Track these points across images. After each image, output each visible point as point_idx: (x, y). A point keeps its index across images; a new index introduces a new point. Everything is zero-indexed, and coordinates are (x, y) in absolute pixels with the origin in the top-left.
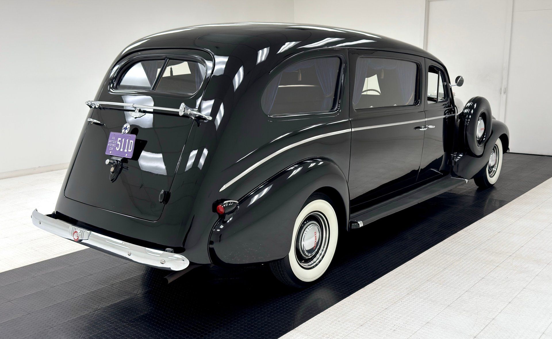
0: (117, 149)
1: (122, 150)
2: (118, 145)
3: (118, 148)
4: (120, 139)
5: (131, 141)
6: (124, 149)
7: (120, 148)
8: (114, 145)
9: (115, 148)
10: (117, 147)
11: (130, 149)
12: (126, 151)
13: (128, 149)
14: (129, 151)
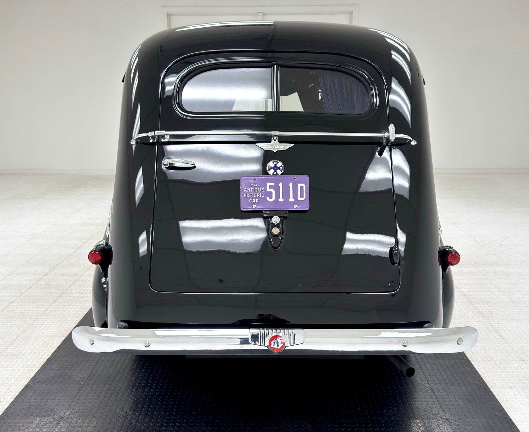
0: (270, 200)
1: (281, 200)
2: (269, 194)
4: (270, 184)
6: (286, 197)
8: (258, 195)
9: (262, 199)
10: (268, 198)
11: (302, 196)
12: (291, 200)
13: (295, 198)
14: (300, 198)
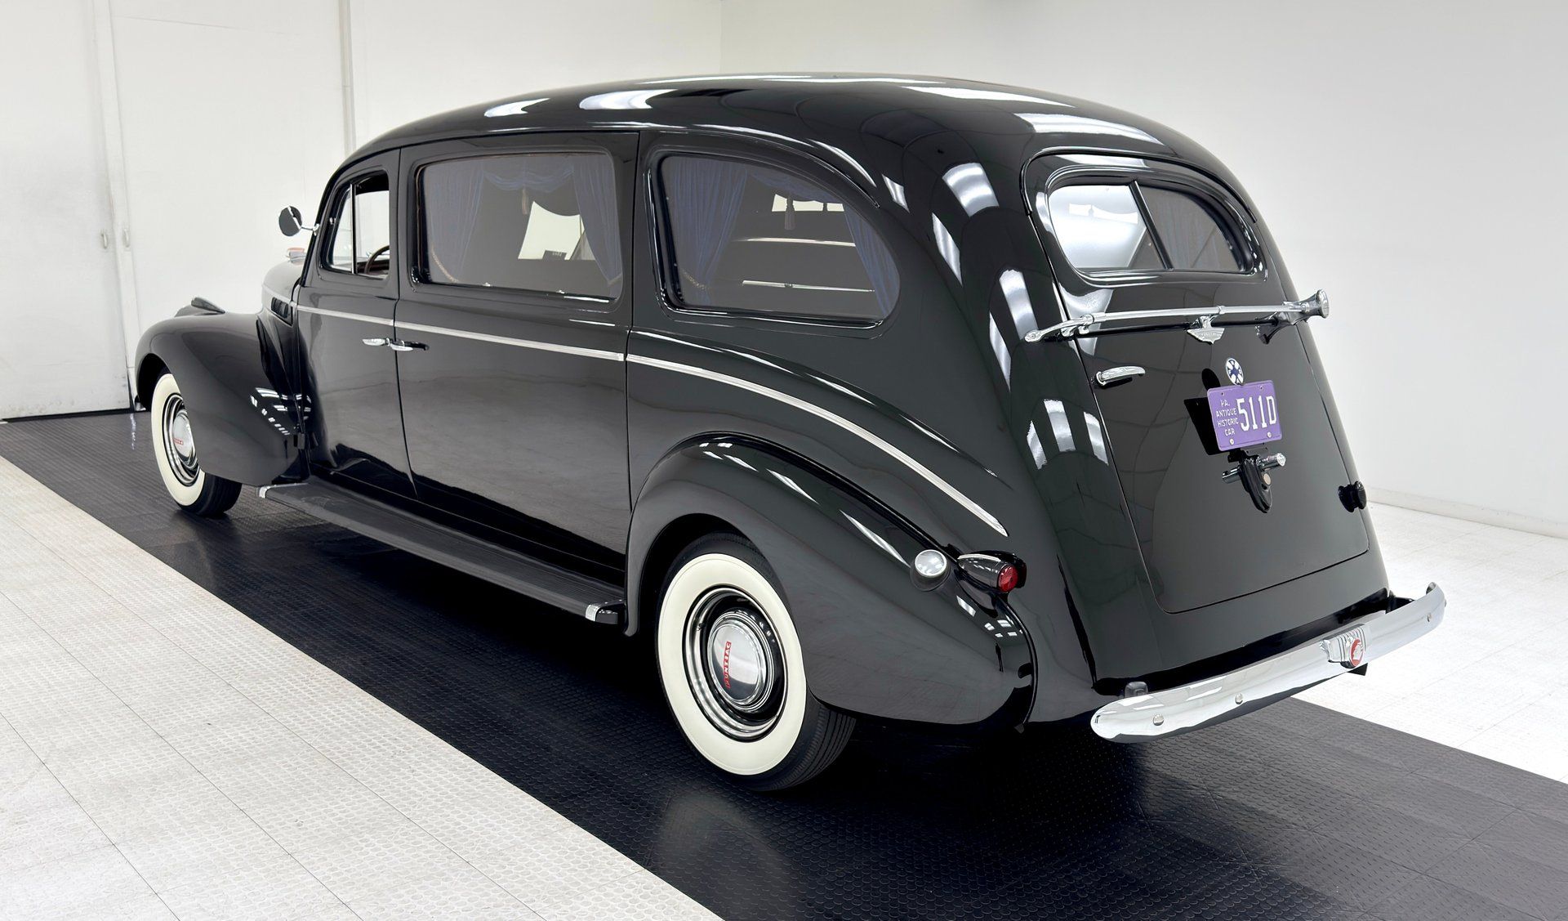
0: (1246, 428)
1: (1255, 427)
2: (1241, 418)
3: (1245, 425)
4: (1240, 401)
5: (1268, 398)
6: (1259, 422)
7: (1251, 423)
8: (1234, 421)
9: (1238, 428)
10: (1242, 424)
11: (1273, 419)
12: (1264, 425)
13: (1267, 421)
14: (1272, 422)
